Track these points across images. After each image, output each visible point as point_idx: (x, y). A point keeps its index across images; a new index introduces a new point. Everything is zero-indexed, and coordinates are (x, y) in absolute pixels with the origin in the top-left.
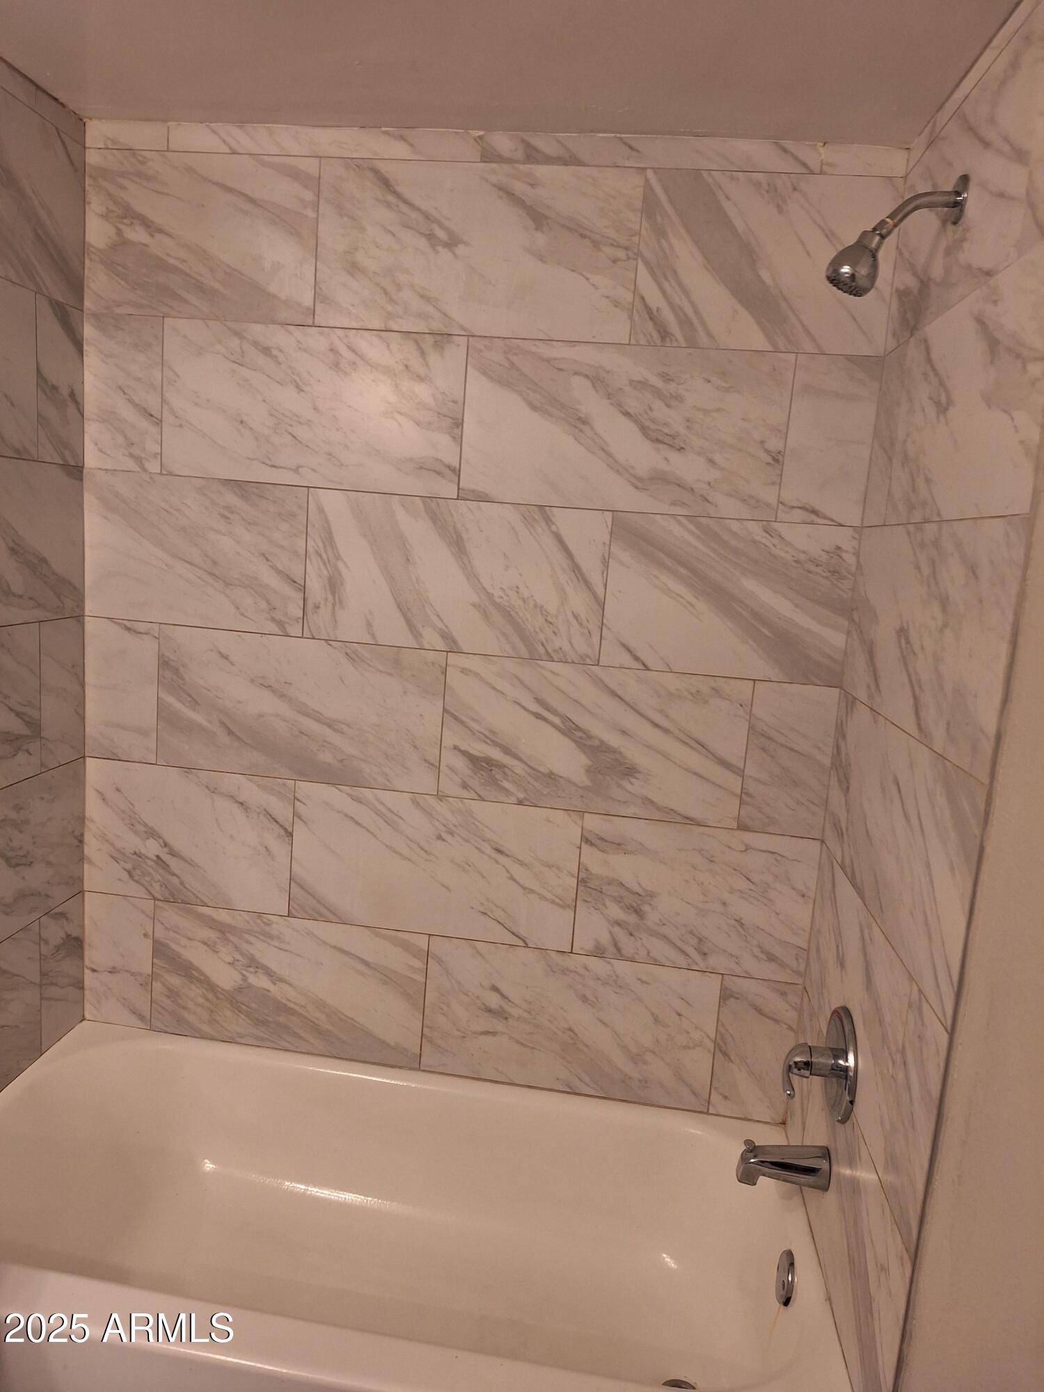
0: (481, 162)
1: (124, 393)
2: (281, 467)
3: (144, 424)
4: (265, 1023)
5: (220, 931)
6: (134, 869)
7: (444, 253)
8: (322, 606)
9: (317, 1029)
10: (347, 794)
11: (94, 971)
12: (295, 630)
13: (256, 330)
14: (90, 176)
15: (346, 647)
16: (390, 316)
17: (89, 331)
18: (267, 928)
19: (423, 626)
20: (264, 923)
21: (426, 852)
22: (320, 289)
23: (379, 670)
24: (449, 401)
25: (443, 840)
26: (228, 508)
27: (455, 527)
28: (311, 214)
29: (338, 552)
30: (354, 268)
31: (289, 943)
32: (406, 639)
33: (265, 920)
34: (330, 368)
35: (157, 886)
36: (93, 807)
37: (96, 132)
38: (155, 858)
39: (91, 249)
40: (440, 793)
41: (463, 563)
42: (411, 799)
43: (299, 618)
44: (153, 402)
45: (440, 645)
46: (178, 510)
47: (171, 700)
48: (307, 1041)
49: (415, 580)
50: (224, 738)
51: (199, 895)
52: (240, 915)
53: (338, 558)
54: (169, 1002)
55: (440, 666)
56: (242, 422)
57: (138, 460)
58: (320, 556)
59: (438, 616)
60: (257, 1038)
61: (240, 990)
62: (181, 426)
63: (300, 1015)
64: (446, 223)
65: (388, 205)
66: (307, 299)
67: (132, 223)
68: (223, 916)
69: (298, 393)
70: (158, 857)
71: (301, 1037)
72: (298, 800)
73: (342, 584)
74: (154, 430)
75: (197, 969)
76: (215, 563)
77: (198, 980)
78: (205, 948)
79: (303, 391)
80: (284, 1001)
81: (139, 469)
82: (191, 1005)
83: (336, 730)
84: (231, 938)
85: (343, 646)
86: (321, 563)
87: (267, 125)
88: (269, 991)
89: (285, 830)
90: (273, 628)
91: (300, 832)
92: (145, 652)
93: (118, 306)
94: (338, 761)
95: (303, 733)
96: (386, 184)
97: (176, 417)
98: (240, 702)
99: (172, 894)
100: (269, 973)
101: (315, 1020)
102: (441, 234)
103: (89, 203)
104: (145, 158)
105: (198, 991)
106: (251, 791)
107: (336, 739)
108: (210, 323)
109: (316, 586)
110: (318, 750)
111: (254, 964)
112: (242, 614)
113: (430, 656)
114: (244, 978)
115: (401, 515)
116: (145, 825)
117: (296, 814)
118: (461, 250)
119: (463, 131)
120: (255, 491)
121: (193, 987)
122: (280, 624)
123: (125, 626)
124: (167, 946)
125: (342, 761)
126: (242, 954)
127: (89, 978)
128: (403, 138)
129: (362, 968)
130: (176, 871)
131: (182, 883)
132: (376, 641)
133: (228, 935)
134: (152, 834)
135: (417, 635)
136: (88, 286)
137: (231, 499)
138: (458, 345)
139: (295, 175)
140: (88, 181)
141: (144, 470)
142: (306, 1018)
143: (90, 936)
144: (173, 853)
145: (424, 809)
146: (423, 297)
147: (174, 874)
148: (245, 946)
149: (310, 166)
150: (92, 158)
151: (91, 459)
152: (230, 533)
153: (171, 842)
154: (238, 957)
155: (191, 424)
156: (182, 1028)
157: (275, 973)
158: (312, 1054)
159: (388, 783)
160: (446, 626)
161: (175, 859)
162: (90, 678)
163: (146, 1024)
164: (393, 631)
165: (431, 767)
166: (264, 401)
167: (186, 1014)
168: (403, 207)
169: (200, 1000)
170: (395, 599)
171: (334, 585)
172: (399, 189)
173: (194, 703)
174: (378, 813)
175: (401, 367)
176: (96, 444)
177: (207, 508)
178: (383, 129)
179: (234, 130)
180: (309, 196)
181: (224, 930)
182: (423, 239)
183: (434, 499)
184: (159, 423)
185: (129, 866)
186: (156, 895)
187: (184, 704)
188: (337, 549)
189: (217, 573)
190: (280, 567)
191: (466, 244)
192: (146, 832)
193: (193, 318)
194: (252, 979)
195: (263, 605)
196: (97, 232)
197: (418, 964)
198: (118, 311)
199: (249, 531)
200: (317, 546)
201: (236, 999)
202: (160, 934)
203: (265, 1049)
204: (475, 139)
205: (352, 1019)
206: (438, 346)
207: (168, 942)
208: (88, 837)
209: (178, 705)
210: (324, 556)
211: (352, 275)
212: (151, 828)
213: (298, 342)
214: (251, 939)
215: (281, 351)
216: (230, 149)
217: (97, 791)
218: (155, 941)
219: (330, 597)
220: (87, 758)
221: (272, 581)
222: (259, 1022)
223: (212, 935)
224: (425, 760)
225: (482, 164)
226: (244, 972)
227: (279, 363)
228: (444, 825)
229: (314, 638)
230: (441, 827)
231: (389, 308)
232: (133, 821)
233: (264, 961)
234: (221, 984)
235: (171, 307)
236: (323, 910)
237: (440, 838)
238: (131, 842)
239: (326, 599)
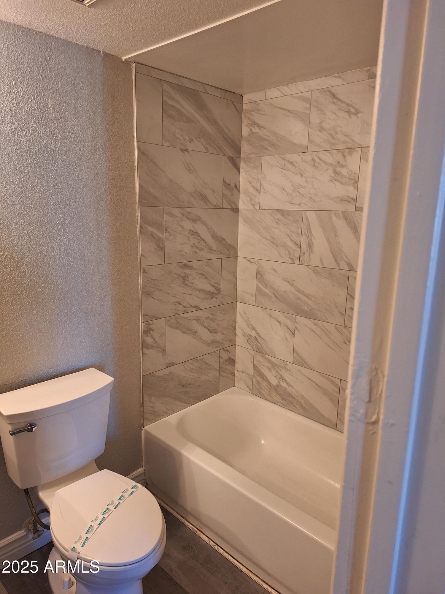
0: (369, 79)
1: (251, 183)
2: (295, 204)
3: (255, 193)
4: (285, 400)
5: (272, 365)
6: (249, 340)
7: (353, 117)
8: (306, 253)
9: (301, 406)
10: (312, 322)
11: (238, 371)
12: (297, 262)
13: (289, 157)
14: (244, 113)
15: (313, 268)
16: (333, 144)
17: (242, 164)
18: (286, 366)
19: (341, 261)
20: (285, 364)
21: (340, 347)
22: (310, 138)
23: (324, 277)
24: (353, 173)
25: (346, 344)
26: (278, 220)
27: (354, 222)
28: (308, 112)
29: (312, 234)
30: (322, 129)
31: (293, 373)
32: (334, 265)
33: (285, 363)
34: (312, 166)
35: (255, 346)
36: (239, 318)
37: (246, 98)
38: (254, 337)
39: (244, 137)
40: (345, 326)
41: (357, 236)
42: (335, 326)
43: (298, 257)
44: (258, 185)
45: (347, 268)
46: (264, 221)
47: (259, 284)
48: (298, 409)
49: (338, 243)
50: (274, 299)
51: (266, 351)
52: (278, 360)
53: (312, 235)
54: (257, 385)
55: (347, 276)
56: (283, 189)
57: (253, 205)
58: (306, 235)
59: (346, 257)
60: (284, 405)
61: (278, 386)
62: (266, 193)
63: (296, 399)
64: (355, 106)
65: (334, 103)
66: (305, 143)
67: (254, 126)
68: (273, 360)
69: (301, 177)
70: (255, 336)
71: (296, 407)
72: (296, 322)
73: (313, 245)
74: (258, 195)
75: (266, 377)
76: (273, 238)
77: (266, 380)
78: (268, 369)
79: (303, 176)
80: (291, 393)
81: (254, 208)
82: (263, 388)
83: (309, 298)
84: (276, 368)
85: (312, 268)
86: (306, 238)
87: (295, 83)
88: (286, 388)
89: (292, 332)
90: (290, 261)
91: (296, 334)
92: (253, 268)
93: (250, 155)
94: (309, 310)
95: (298, 299)
96: (334, 95)
97: (264, 190)
98: (279, 287)
99: (259, 350)
100: (286, 381)
101: (301, 402)
102: (353, 110)
103: (243, 122)
104: (259, 103)
105: (266, 384)
106: (282, 318)
107: (309, 301)
108: (275, 156)
109: (304, 246)
110: (303, 305)
111: (282, 378)
112: (281, 256)
113: (343, 272)
114: (279, 382)
115: (334, 218)
116: (252, 326)
117: (295, 327)
118: (360, 115)
119: (362, 69)
120: (286, 213)
121: (264, 382)
122: (292, 259)
123: (248, 260)
124: (257, 367)
125: (311, 310)
126: (278, 374)
127: (236, 372)
128: (340, 77)
129: (317, 387)
130: (260, 342)
131: (262, 346)
132: (324, 266)
133: (275, 367)
134: (254, 329)
135: (338, 264)
136: (242, 150)
137: (279, 216)
138: (358, 152)
139: (303, 99)
140: (243, 115)
141: (255, 208)
142: (298, 400)
143: (237, 360)
144: (259, 336)
145: (339, 331)
146: (345, 135)
147: (259, 343)
148: (279, 371)
149: (308, 95)
150: (245, 107)
151: (241, 206)
152: (279, 228)
153: (258, 332)
154: (277, 375)
155: (268, 192)
156: (261, 395)
157: (288, 383)
158: (299, 414)
159: (327, 320)
160: (349, 261)
161: (260, 338)
162: (238, 276)
163: (251, 391)
164: (329, 262)
165: (342, 315)
166: (290, 181)
167: (262, 391)
168: (339, 103)
169: (266, 387)
170: (331, 250)
171: (310, 245)
172: (338, 96)
173: (266, 286)
174: (323, 330)
175: (336, 163)
176: (243, 201)
177: (272, 220)
178: (333, 75)
179: (285, 88)
180: (307, 105)
181: (274, 365)
182: (346, 114)
183: (346, 212)
184: (259, 192)
185: (247, 339)
186: (254, 349)
187: (263, 287)
188: (312, 233)
189: (274, 242)
190: (293, 240)
191: (362, 112)
192: (252, 328)
193: (271, 155)
194: (281, 383)
195: (287, 253)
196: (245, 131)
197: (336, 390)
198: (250, 156)
199: (284, 227)
200: (305, 231)
201: (277, 389)
202: (255, 362)
203: (285, 409)
204: (367, 71)
205: (313, 405)
206: (350, 153)
207: (257, 365)
208: (237, 328)
209: (262, 287)
210: (307, 235)
211: (320, 131)
212: (253, 327)
213: (302, 159)
214: (281, 369)
215: (297, 163)
216: (283, 94)
217: (239, 313)
218: (254, 365)
219: (309, 250)
220: (237, 302)
221: (290, 244)
222: (283, 399)
223: (270, 366)
224: (340, 312)
225: (369, 80)
226: (279, 380)
227: (296, 167)
228: (346, 338)
229: (303, 265)
230: (345, 339)
231: (333, 141)
232: (249, 324)
233: (285, 378)
234: (272, 383)
235: (265, 153)
236: (303, 363)
237: (345, 343)
238: (248, 331)
239: (307, 251)
